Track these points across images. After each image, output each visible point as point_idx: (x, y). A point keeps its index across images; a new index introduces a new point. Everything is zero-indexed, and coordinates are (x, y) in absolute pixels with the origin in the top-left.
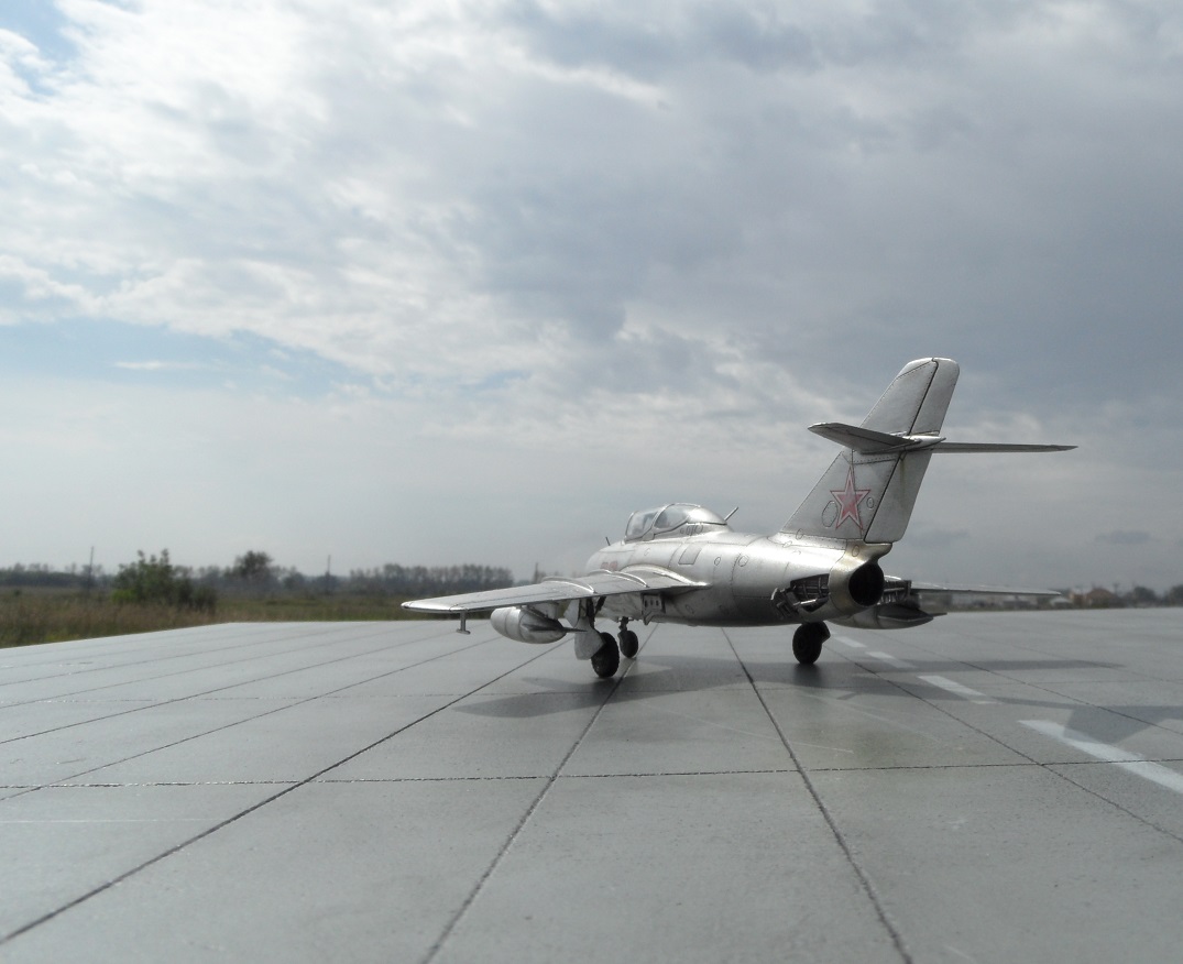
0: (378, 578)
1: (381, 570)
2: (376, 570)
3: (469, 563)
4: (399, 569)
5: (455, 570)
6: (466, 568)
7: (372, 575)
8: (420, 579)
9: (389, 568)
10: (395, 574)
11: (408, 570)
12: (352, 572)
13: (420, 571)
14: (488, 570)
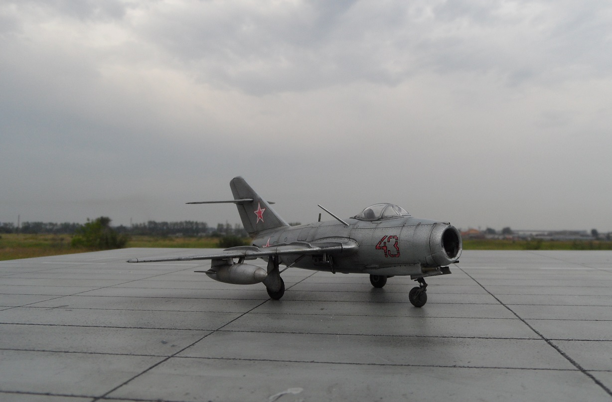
0: (145, 227)
1: (147, 224)
2: (144, 224)
3: (188, 220)
4: (155, 223)
5: (181, 223)
6: (186, 222)
7: (143, 226)
8: (165, 228)
9: (150, 223)
10: (153, 225)
11: (160, 224)
12: (133, 225)
13: (165, 224)
14: (197, 223)
